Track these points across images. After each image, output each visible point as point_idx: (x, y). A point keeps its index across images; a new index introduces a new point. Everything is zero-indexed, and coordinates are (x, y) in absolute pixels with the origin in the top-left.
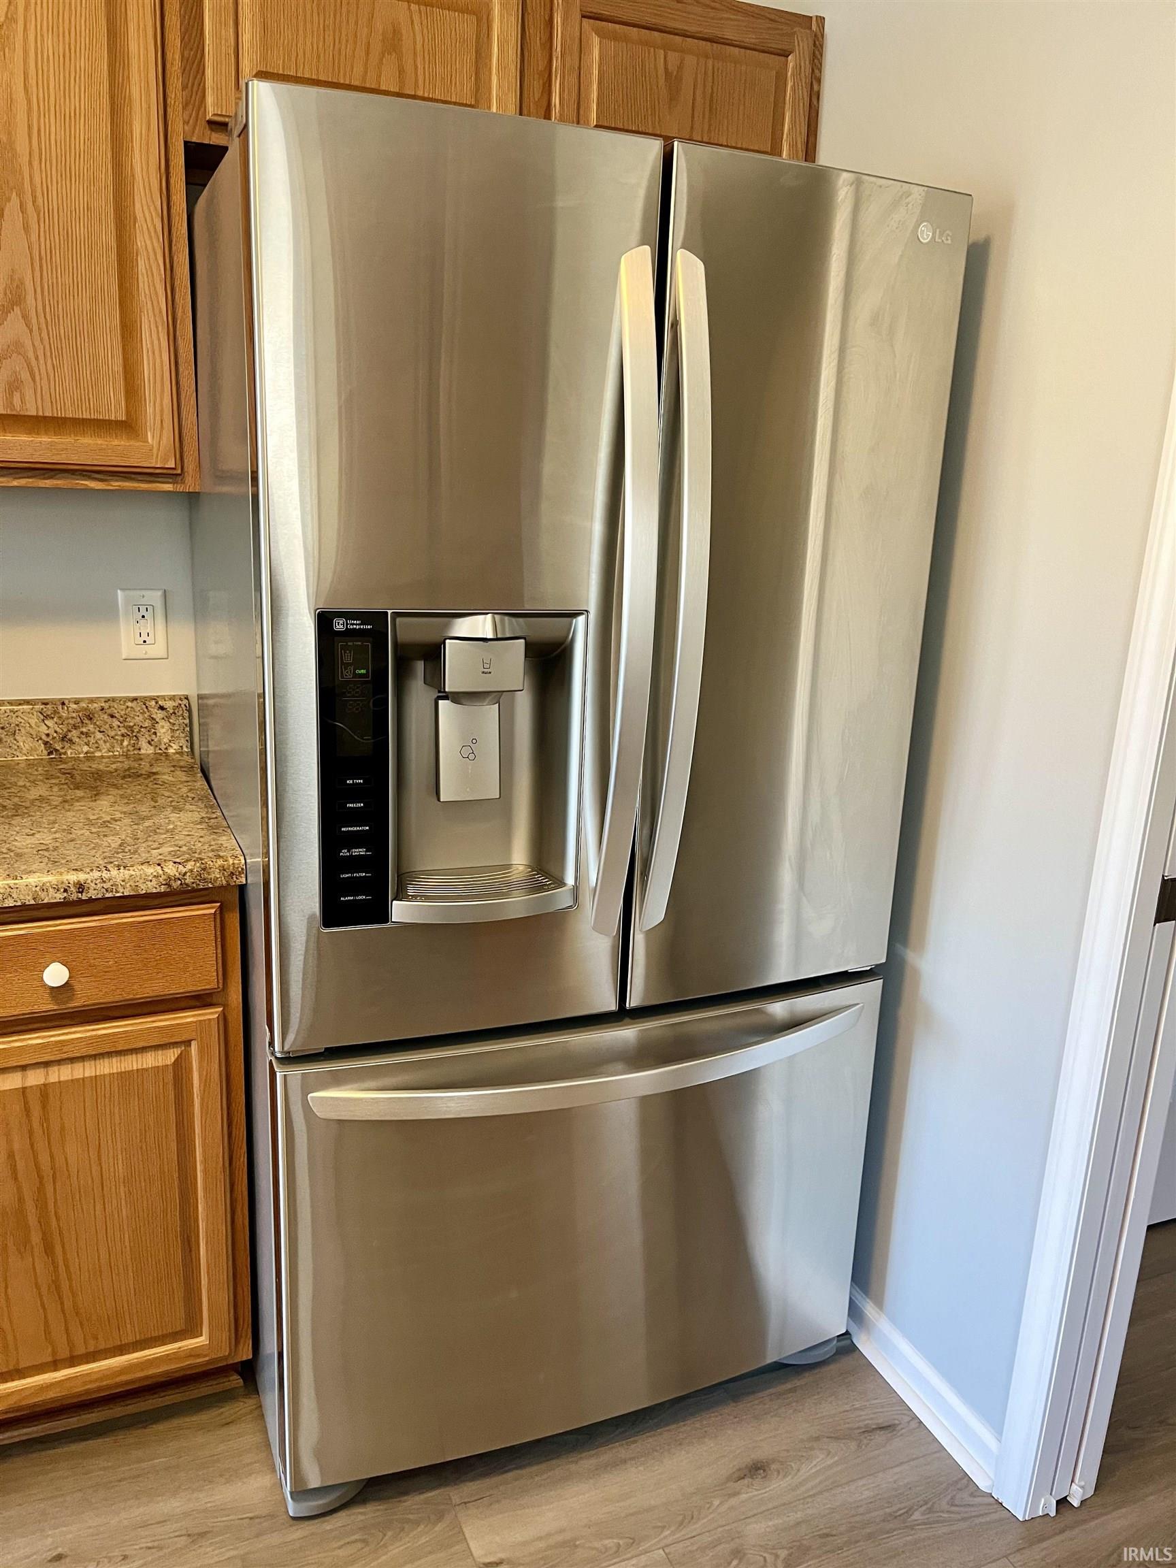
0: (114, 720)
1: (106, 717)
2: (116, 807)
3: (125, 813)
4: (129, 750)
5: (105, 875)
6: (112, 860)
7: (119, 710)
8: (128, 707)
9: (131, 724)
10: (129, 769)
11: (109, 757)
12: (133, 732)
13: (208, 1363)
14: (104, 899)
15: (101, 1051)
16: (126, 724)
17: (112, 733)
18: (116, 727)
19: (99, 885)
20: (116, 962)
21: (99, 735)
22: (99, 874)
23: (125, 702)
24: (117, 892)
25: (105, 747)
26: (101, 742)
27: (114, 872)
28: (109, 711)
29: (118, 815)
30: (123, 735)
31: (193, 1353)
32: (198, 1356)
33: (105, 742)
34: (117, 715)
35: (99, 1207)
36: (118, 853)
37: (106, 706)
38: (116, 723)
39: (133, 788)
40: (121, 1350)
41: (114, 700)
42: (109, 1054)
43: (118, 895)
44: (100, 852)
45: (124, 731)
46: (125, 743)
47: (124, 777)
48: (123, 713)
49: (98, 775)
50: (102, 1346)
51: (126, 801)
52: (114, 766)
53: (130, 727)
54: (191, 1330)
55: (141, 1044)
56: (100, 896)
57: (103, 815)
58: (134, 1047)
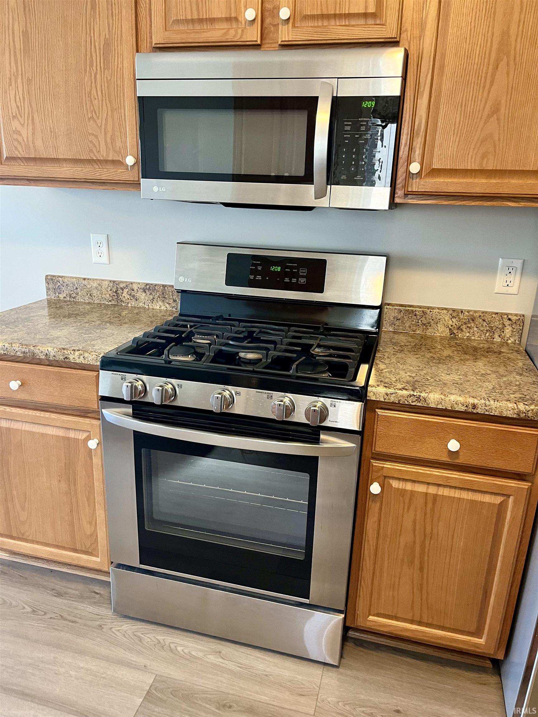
0: (485, 322)
1: (481, 320)
2: (487, 367)
3: (492, 371)
4: (488, 338)
5: (487, 403)
6: (490, 396)
7: (488, 318)
8: (492, 317)
9: (492, 326)
10: (489, 348)
11: (478, 340)
12: (492, 329)
13: (482, 653)
14: (484, 414)
15: (465, 487)
16: (490, 325)
17: (482, 329)
18: (484, 326)
19: (483, 407)
20: (482, 447)
21: (475, 329)
22: (484, 402)
23: (492, 314)
24: (491, 412)
25: (477, 335)
26: (475, 332)
27: (492, 402)
28: (483, 318)
29: (489, 372)
30: (487, 331)
31: (475, 645)
32: (478, 648)
33: (478, 333)
34: (486, 320)
35: (448, 559)
36: (493, 392)
37: (482, 315)
38: (485, 324)
39: (493, 358)
40: (443, 628)
41: (486, 312)
42: (468, 490)
43: (492, 414)
44: (483, 390)
45: (488, 328)
46: (487, 335)
47: (488, 352)
48: (489, 319)
49: (475, 349)
50: (435, 623)
51: (491, 365)
52: (482, 345)
53: (491, 327)
54: (478, 633)
55: (485, 490)
56: (482, 413)
57: (481, 370)
58: (481, 490)
